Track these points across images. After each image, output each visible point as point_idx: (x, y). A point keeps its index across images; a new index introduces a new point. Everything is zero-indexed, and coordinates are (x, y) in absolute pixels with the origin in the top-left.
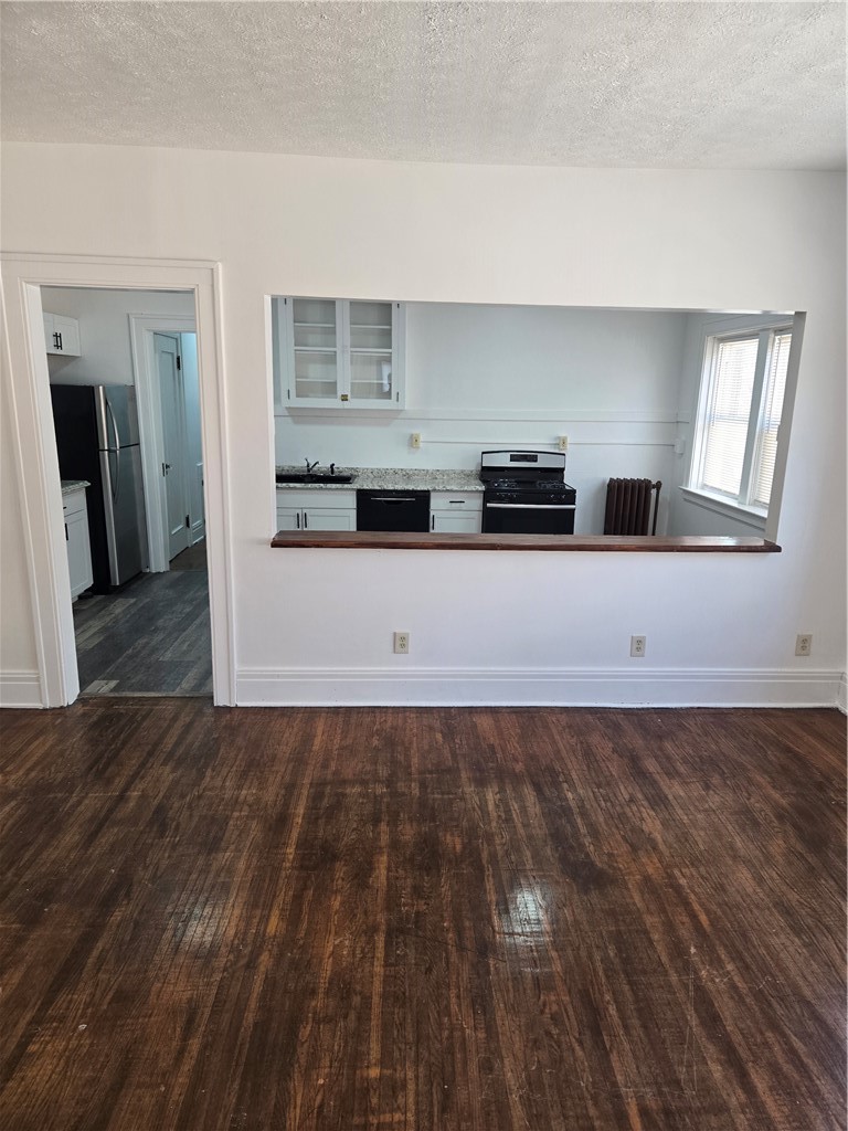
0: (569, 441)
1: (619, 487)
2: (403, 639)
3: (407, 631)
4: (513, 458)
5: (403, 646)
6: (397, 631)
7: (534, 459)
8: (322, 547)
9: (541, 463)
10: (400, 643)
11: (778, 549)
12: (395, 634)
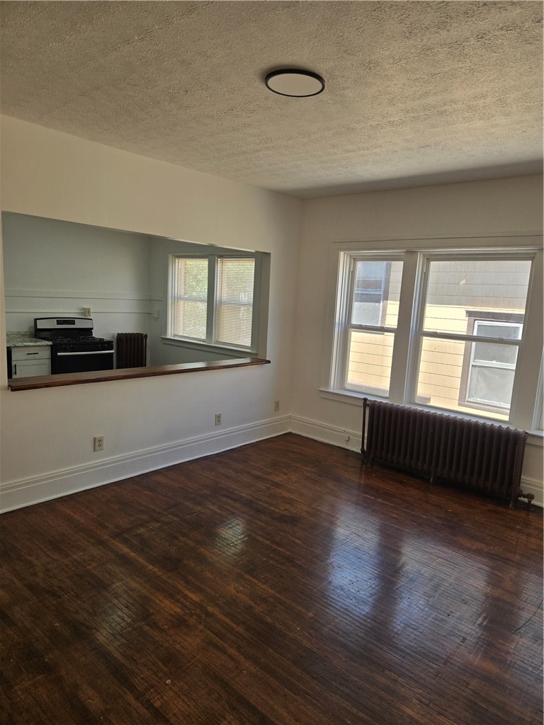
0: (91, 311)
1: (126, 337)
2: (100, 441)
3: (102, 435)
4: (59, 323)
5: (100, 445)
6: (96, 436)
7: (73, 323)
8: (50, 386)
9: (79, 325)
10: (97, 444)
11: (269, 362)
12: (95, 438)
